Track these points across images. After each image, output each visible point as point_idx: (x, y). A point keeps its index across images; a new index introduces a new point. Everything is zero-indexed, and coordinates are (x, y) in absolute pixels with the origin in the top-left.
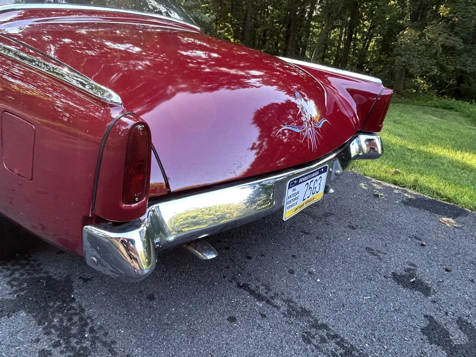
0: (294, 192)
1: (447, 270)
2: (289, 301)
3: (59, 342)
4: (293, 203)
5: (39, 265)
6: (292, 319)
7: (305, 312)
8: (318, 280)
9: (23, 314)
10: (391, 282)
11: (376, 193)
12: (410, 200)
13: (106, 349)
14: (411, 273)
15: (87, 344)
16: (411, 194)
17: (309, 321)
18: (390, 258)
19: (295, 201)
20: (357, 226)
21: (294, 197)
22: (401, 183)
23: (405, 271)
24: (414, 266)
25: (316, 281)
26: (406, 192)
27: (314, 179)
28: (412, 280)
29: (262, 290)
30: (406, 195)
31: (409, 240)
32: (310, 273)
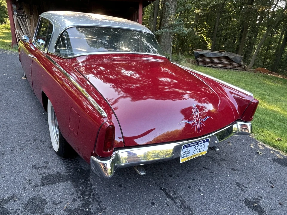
0: (187, 150)
1: (280, 204)
2: (183, 201)
3: (80, 196)
4: (186, 155)
5: (78, 162)
6: (181, 210)
7: (189, 208)
8: (202, 194)
9: (70, 182)
10: (242, 204)
11: (258, 152)
12: (278, 158)
13: (97, 204)
14: (256, 201)
15: (91, 200)
16: (281, 155)
17: (189, 213)
18: (248, 191)
19: (188, 155)
20: (237, 169)
21: (187, 153)
22: (278, 147)
23: (254, 199)
24: (261, 197)
25: (201, 194)
26: (279, 153)
27: (200, 145)
28: (255, 205)
29: (171, 194)
30: (278, 155)
31: (265, 182)
32: (199, 190)
